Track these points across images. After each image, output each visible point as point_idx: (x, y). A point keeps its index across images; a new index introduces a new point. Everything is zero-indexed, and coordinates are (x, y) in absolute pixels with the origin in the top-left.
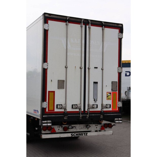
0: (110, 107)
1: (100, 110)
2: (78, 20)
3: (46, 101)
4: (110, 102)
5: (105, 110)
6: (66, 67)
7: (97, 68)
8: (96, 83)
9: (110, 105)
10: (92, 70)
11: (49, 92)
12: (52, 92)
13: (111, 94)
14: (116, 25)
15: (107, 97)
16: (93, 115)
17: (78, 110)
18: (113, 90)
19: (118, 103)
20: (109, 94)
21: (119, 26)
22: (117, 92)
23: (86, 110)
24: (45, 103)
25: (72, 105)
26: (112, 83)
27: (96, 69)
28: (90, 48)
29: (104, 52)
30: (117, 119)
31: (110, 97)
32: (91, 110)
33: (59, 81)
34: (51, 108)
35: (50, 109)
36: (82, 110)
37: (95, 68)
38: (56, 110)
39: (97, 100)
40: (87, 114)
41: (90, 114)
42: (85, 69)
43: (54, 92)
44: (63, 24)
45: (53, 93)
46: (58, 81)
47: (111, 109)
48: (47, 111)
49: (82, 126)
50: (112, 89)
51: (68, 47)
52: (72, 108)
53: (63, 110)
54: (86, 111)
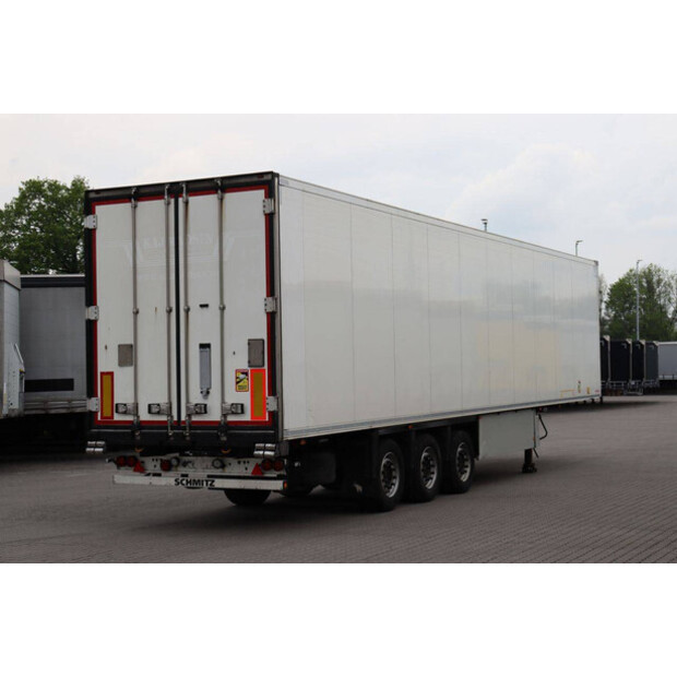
0: (243, 412)
1: (219, 419)
2: (158, 189)
3: (96, 396)
4: (245, 398)
5: (231, 418)
6: (136, 313)
7: (206, 306)
8: (205, 346)
9: (242, 405)
10: (195, 312)
11: (102, 374)
12: (108, 373)
13: (246, 374)
14: (256, 179)
15: (237, 383)
16: (199, 431)
17: (164, 418)
18: (252, 363)
19: (267, 401)
20: (242, 376)
21: (266, 178)
22: (266, 367)
23: (183, 418)
24: (94, 399)
25: (150, 406)
26: (251, 343)
27: (205, 309)
28: (189, 254)
29: (225, 259)
30: (262, 445)
31: (247, 383)
32: (194, 419)
33: (121, 347)
34: (107, 413)
35: (105, 415)
36: (175, 419)
37: (202, 306)
38: (117, 417)
39: (208, 393)
40: (184, 429)
41: (191, 428)
42: (177, 312)
43: (111, 374)
44: (125, 207)
45: (110, 377)
46: (119, 346)
47: (247, 417)
48: (99, 418)
49: (208, 460)
50: (249, 362)
51: (138, 262)
52: (150, 412)
53: (129, 418)
54: (184, 422)
